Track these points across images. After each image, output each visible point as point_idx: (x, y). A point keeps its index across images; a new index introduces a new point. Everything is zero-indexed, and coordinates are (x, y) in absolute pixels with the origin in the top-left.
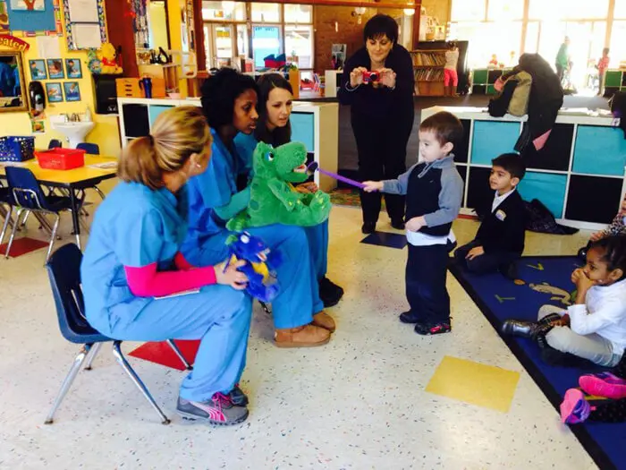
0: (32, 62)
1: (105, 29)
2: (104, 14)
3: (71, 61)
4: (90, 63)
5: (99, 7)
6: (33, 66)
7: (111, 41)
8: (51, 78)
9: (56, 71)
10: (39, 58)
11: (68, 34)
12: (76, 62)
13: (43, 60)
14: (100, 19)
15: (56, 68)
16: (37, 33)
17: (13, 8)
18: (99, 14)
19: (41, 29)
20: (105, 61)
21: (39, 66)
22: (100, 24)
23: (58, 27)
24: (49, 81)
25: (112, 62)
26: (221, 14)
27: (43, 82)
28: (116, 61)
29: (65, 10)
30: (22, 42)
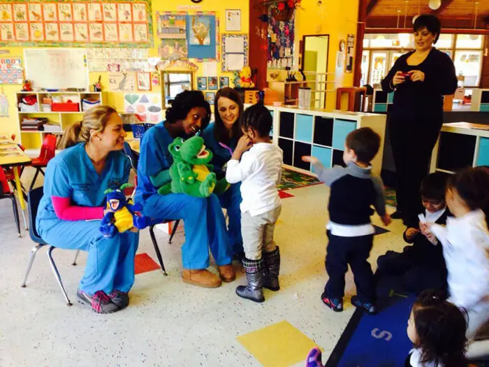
0: (199, 79)
1: (247, 57)
2: (248, 47)
3: (223, 78)
4: (235, 80)
5: (245, 43)
6: (199, 81)
7: (250, 65)
8: (209, 89)
9: (213, 85)
10: (204, 76)
11: (223, 61)
12: (226, 79)
13: (206, 77)
14: (245, 51)
15: (213, 83)
16: (204, 60)
17: (191, 43)
18: (245, 47)
19: (207, 57)
20: (243, 79)
21: (203, 81)
22: (244, 54)
23: (217, 56)
24: (207, 91)
25: (248, 79)
26: (398, 43)
27: (204, 92)
28: (251, 79)
29: (223, 45)
30: (195, 66)
